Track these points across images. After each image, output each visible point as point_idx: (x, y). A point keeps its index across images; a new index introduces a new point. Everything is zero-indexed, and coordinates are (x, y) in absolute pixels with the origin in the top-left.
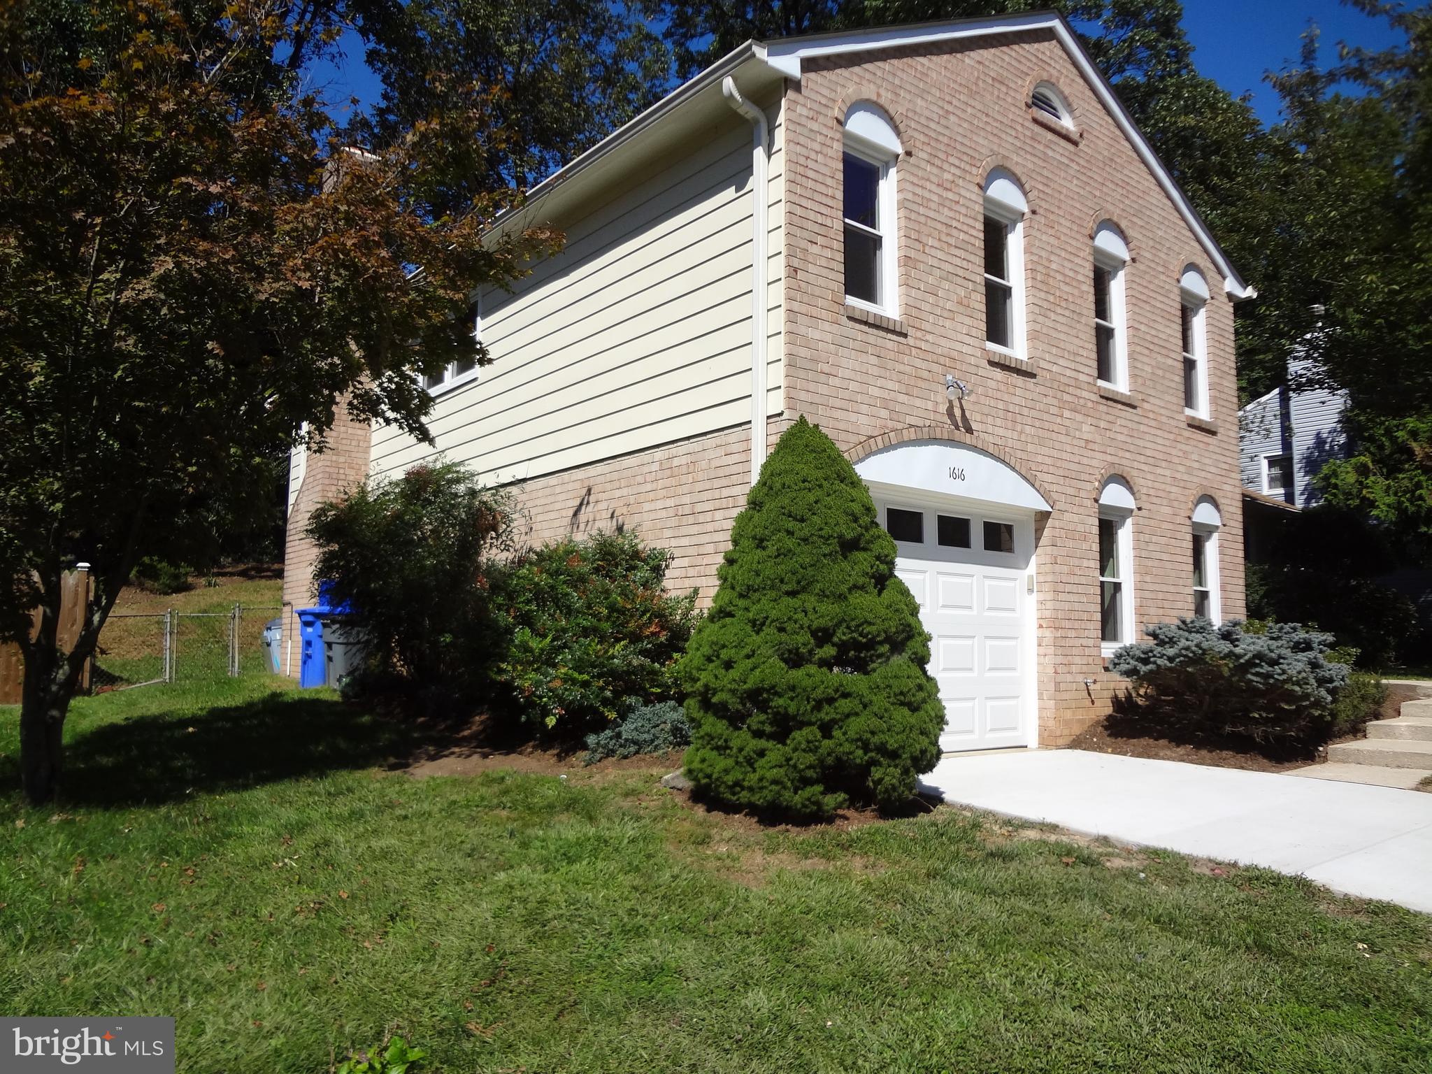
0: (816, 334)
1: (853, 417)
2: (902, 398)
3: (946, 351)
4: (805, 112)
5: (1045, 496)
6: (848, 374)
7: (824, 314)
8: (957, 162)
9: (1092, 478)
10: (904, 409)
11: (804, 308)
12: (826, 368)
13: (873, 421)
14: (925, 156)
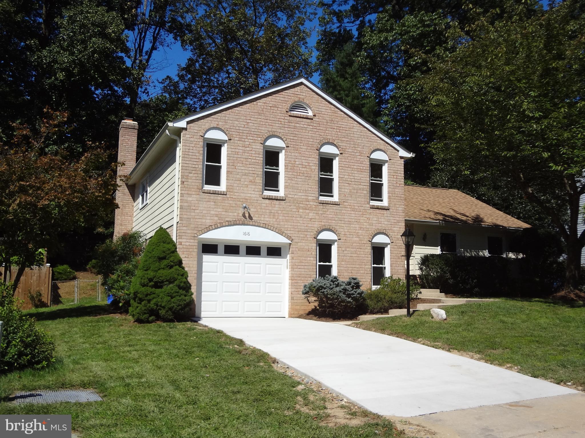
0: (190, 199)
1: (204, 221)
2: (223, 213)
3: (243, 197)
4: (189, 136)
5: (288, 237)
6: (202, 209)
7: (194, 193)
8: (251, 138)
9: (313, 231)
10: (224, 216)
11: (186, 192)
12: (194, 208)
13: (212, 221)
14: (237, 139)
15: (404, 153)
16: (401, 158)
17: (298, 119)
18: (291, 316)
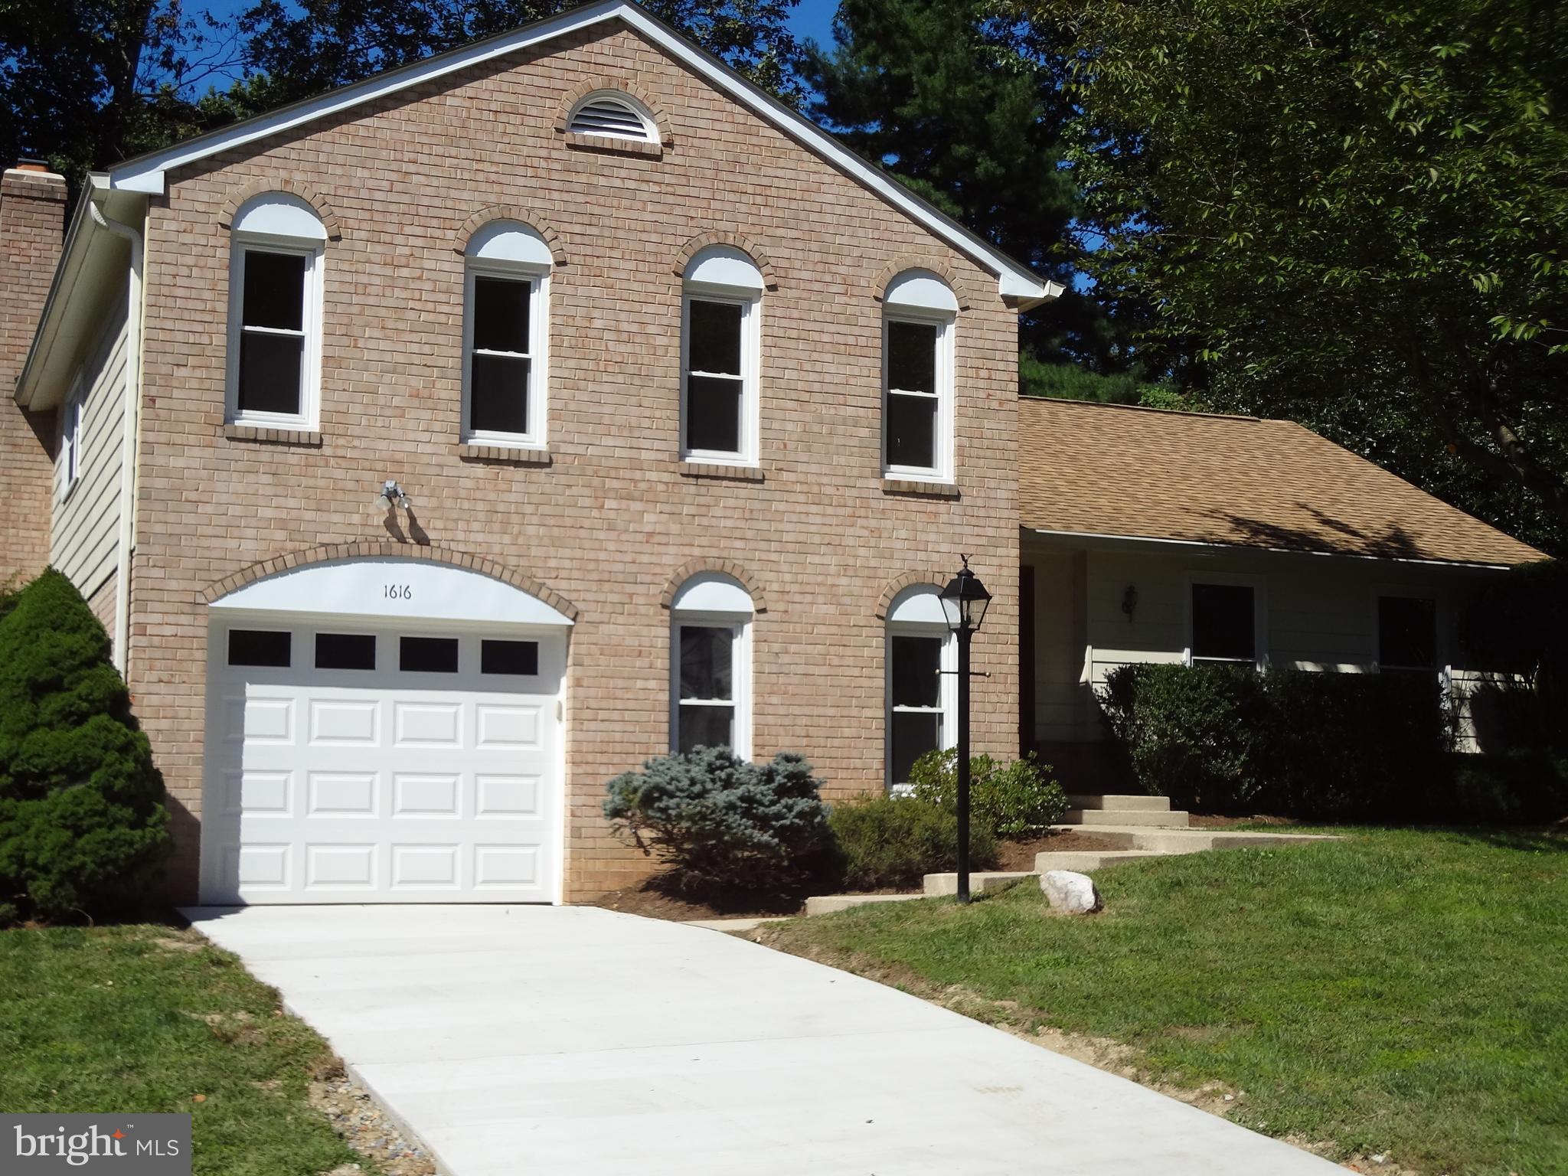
0: (180, 462)
1: (232, 544)
2: (309, 515)
3: (385, 455)
4: (173, 226)
5: (560, 604)
6: (224, 498)
7: (192, 439)
8: (419, 231)
9: (657, 579)
10: (312, 527)
11: (163, 437)
12: (193, 496)
13: (263, 545)
14: (363, 235)
15: (1015, 283)
16: (1010, 301)
17: (602, 159)
18: (576, 897)
